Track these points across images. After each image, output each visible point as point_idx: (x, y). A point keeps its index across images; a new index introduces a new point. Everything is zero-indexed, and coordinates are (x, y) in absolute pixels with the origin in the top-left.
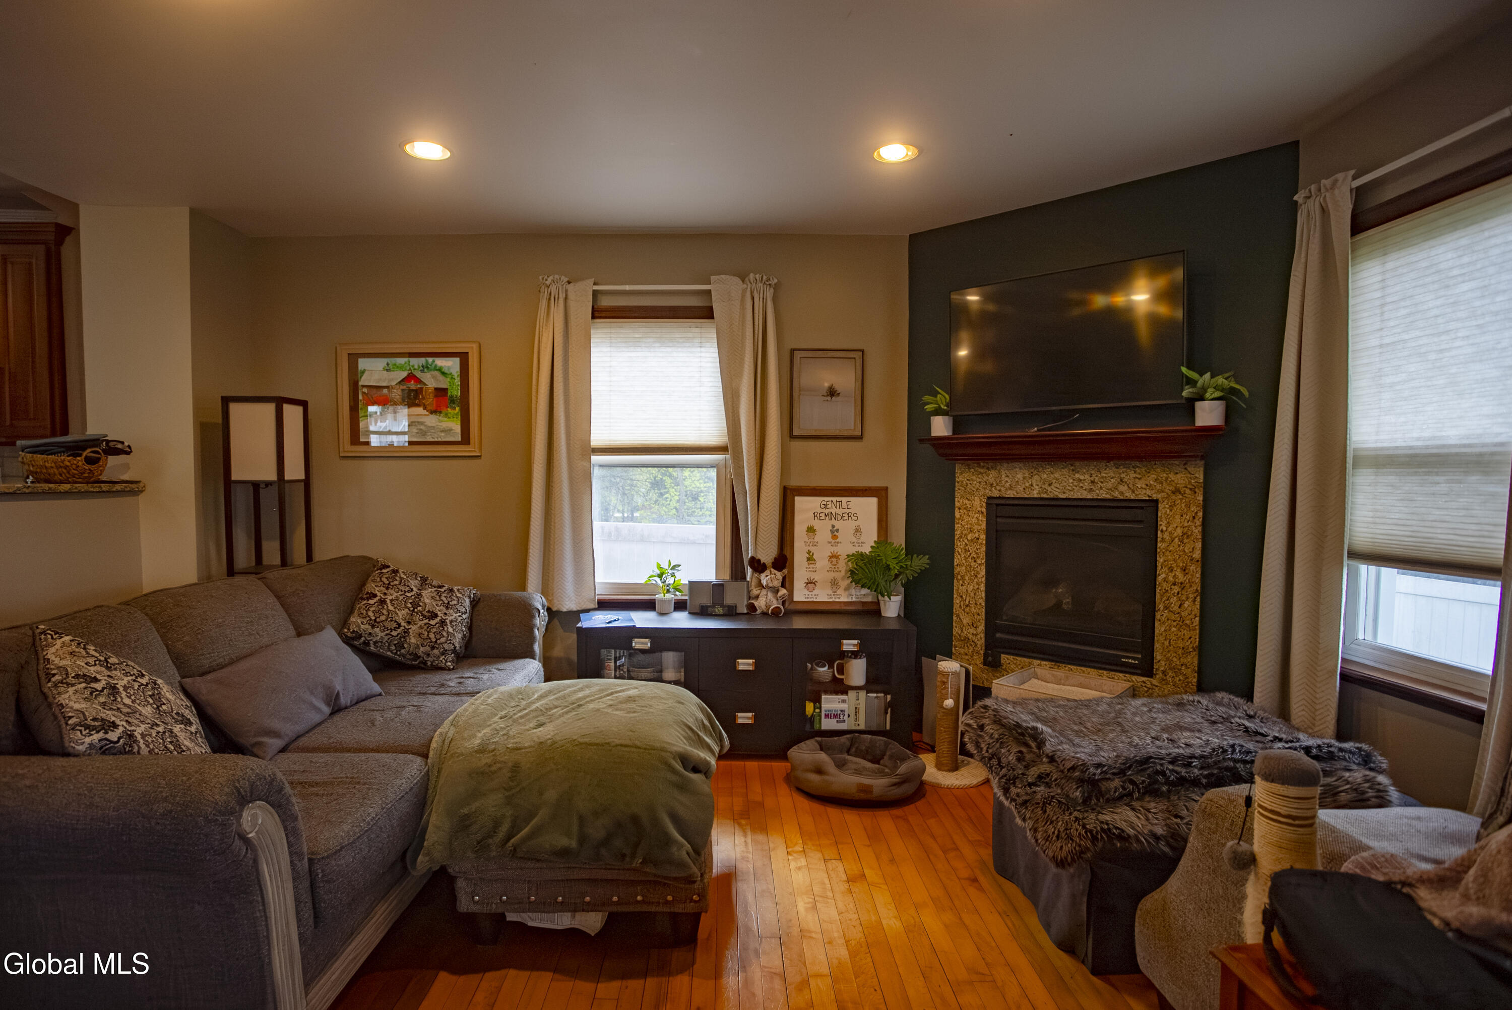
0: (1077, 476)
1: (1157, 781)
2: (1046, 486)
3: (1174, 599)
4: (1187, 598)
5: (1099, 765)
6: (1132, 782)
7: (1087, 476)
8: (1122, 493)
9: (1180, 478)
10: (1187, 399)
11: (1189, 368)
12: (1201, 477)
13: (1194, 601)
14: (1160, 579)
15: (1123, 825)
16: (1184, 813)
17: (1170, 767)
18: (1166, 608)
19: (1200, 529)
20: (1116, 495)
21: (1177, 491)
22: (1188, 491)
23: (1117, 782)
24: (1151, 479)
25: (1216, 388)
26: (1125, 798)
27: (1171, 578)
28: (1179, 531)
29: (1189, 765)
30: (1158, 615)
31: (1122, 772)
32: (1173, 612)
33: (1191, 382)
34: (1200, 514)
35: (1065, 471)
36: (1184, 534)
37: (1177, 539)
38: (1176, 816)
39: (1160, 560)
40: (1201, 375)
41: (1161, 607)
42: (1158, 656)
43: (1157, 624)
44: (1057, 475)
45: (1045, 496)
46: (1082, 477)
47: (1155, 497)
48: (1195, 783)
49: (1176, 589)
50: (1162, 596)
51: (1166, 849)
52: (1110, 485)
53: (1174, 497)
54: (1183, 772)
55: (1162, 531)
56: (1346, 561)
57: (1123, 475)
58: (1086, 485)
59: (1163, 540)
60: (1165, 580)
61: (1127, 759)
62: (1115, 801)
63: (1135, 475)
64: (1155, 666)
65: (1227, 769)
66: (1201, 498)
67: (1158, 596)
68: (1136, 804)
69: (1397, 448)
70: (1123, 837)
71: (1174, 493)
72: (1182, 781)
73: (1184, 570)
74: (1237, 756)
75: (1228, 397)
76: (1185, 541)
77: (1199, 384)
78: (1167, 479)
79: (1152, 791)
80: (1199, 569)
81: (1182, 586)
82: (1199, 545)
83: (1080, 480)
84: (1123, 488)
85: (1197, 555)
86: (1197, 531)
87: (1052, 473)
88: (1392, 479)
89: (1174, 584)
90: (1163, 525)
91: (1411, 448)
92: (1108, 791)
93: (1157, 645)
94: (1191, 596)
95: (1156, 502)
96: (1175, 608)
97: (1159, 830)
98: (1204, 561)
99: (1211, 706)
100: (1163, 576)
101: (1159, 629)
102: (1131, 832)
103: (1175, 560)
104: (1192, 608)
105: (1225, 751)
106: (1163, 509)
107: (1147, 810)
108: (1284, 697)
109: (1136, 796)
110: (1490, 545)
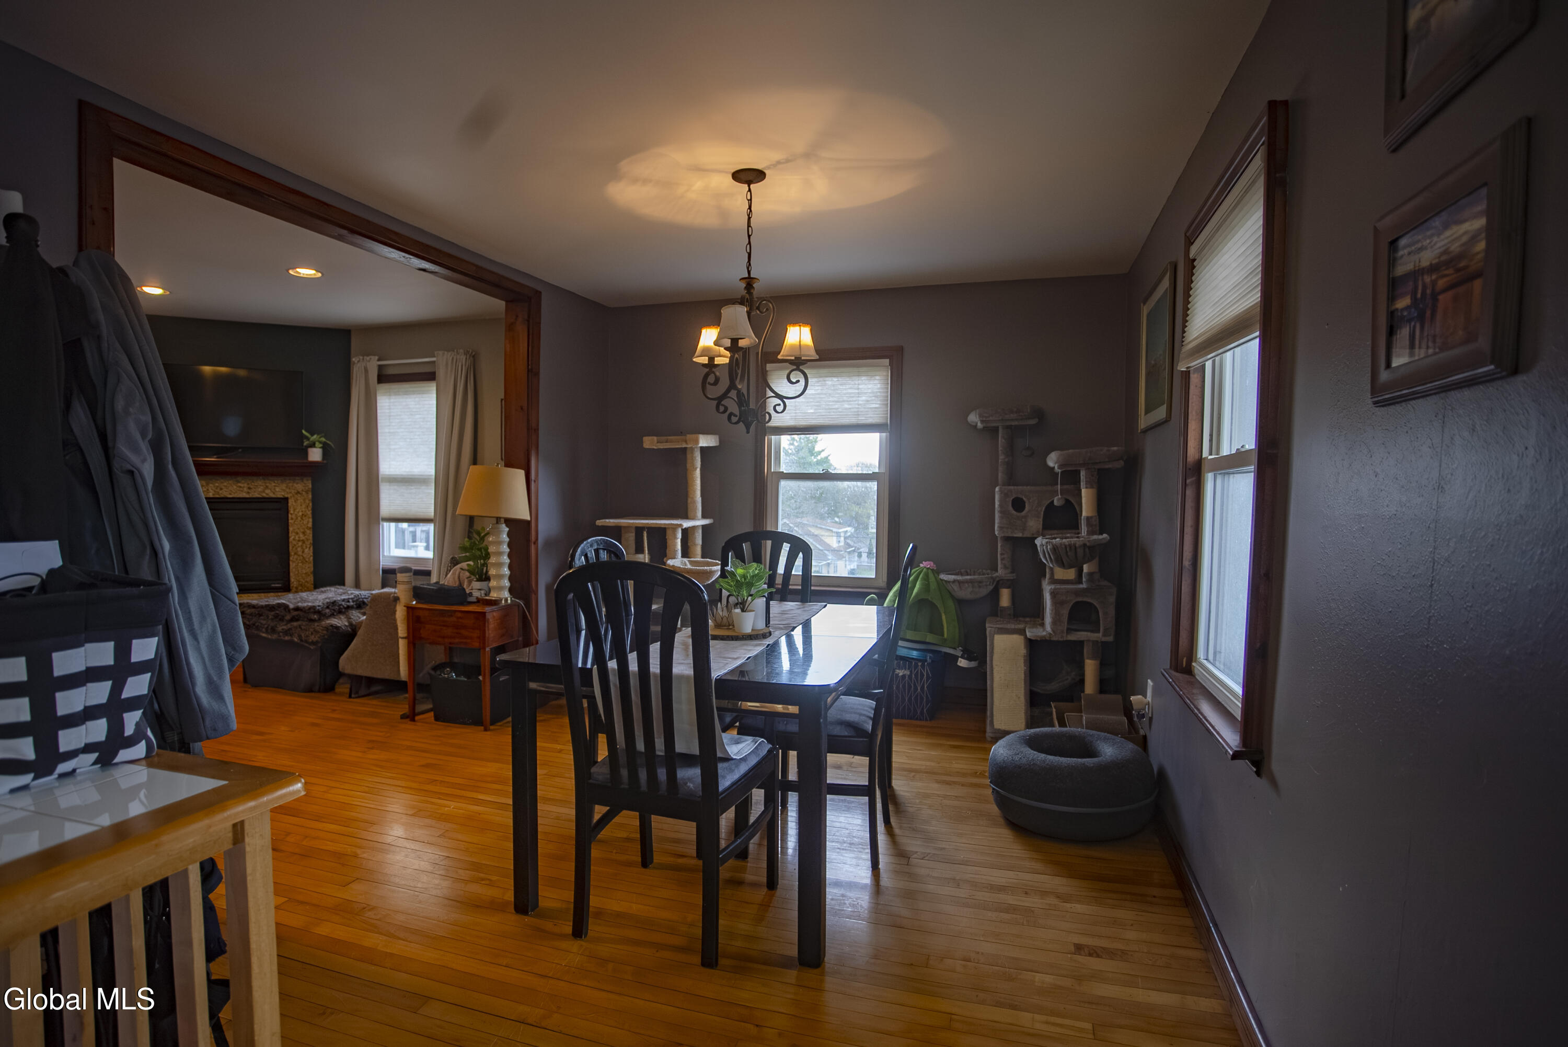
0: (239, 484)
2: (218, 490)
3: (299, 549)
4: (306, 547)
5: (319, 606)
6: (333, 610)
7: (246, 485)
8: (267, 494)
9: (299, 486)
10: (306, 446)
11: (306, 431)
12: (310, 486)
13: (310, 548)
14: (291, 539)
15: (336, 623)
17: (344, 603)
18: (295, 554)
19: (311, 512)
20: (264, 495)
21: (298, 493)
22: (304, 493)
23: (327, 611)
24: (284, 486)
25: (320, 442)
26: (332, 615)
27: (297, 538)
28: (300, 514)
29: (349, 602)
30: (291, 558)
31: (328, 607)
32: (299, 555)
33: (308, 439)
34: (311, 504)
35: (230, 482)
36: (303, 515)
37: (299, 518)
39: (291, 529)
40: (312, 435)
41: (293, 554)
42: (292, 580)
43: (291, 563)
44: (225, 484)
45: (217, 496)
46: (242, 485)
47: (286, 496)
48: (352, 608)
49: (300, 544)
50: (293, 547)
51: (350, 630)
52: (260, 490)
53: (296, 496)
54: (348, 604)
55: (291, 514)
56: (381, 523)
57: (268, 484)
58: (245, 489)
59: (292, 519)
60: (294, 539)
61: (327, 603)
62: (328, 618)
63: (274, 484)
64: (291, 585)
65: (361, 602)
66: (310, 496)
67: (290, 548)
68: (337, 617)
69: (397, 475)
70: (337, 628)
71: (296, 494)
72: (348, 608)
73: (304, 533)
74: (363, 597)
75: (325, 449)
76: (304, 518)
77: (311, 440)
78: (292, 486)
79: (340, 612)
80: (311, 532)
81: (303, 542)
82: (311, 520)
83: (240, 487)
84: (267, 491)
85: (310, 525)
86: (309, 513)
87: (222, 483)
88: (396, 487)
89: (299, 541)
90: (291, 511)
91: (402, 475)
92: (326, 613)
93: (291, 574)
94: (308, 546)
95: (286, 499)
96: (300, 553)
97: (347, 624)
98: (315, 528)
99: (336, 590)
100: (293, 537)
101: (292, 565)
102: (339, 625)
103: (299, 529)
104: (309, 553)
105: (358, 596)
106: (291, 502)
107: (340, 618)
108: (357, 585)
109: (335, 614)
110: (430, 511)
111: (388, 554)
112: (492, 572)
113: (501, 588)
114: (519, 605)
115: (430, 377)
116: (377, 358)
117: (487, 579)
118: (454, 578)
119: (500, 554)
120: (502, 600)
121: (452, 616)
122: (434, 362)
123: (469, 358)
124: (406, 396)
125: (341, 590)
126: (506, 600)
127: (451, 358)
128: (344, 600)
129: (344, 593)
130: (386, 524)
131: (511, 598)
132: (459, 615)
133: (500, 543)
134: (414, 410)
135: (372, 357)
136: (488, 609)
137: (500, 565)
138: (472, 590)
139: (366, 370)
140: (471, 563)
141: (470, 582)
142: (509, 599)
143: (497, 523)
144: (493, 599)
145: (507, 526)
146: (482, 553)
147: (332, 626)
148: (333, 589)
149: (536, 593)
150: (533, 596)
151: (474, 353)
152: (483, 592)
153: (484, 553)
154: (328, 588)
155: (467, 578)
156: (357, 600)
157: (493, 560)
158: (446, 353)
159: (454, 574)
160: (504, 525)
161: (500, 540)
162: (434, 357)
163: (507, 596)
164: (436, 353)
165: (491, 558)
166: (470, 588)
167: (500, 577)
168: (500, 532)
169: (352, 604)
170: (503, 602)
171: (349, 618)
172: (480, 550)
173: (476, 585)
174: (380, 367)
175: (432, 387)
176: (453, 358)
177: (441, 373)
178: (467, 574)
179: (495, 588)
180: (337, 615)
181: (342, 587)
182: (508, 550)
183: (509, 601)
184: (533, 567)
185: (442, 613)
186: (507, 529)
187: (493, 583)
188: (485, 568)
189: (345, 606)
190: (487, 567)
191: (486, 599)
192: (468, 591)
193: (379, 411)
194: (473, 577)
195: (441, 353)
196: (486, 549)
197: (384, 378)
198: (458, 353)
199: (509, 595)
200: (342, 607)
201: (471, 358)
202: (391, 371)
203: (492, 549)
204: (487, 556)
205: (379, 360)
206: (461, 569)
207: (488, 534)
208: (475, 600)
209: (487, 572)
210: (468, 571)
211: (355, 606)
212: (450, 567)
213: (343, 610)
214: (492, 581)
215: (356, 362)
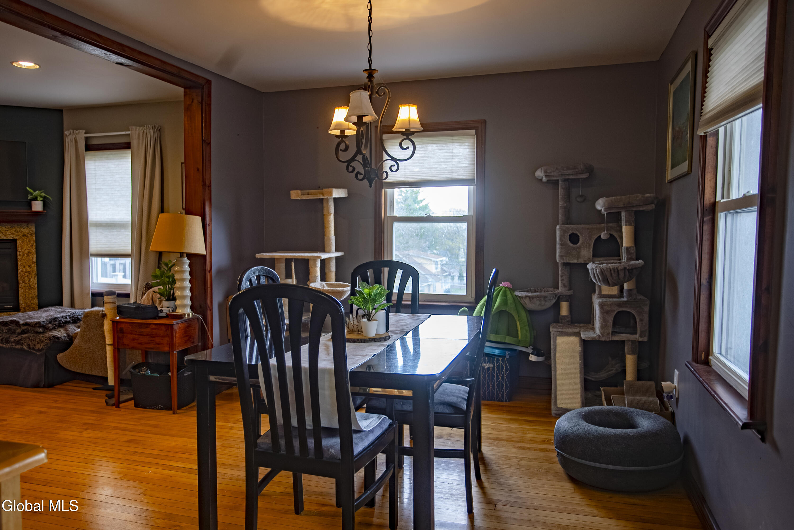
1: (60, 323)
3: (26, 278)
5: (43, 322)
6: (54, 324)
9: (25, 230)
10: (30, 200)
11: (30, 188)
12: (34, 230)
13: (35, 278)
14: (20, 271)
15: (57, 334)
16: (69, 330)
17: (62, 319)
18: (23, 282)
19: (35, 249)
21: (25, 235)
22: (29, 235)
23: (50, 325)
24: (13, 230)
25: (41, 196)
26: (54, 329)
27: (24, 270)
28: (26, 251)
29: (66, 318)
30: (20, 286)
31: (50, 323)
32: (26, 283)
33: (31, 194)
34: (35, 244)
36: (28, 252)
37: (25, 254)
38: (68, 331)
39: (19, 263)
40: (35, 191)
41: (21, 282)
42: (21, 302)
43: (20, 289)
47: (15, 238)
48: (69, 322)
49: (27, 274)
50: (21, 277)
51: (68, 340)
53: (23, 238)
54: (66, 320)
55: (19, 252)
56: (90, 258)
59: (20, 255)
60: (22, 271)
61: (50, 319)
62: (51, 330)
63: (5, 229)
64: (21, 306)
65: (76, 318)
66: (34, 238)
67: (19, 278)
69: (102, 221)
70: (58, 338)
71: (23, 236)
72: (66, 322)
73: (30, 266)
74: (77, 314)
75: (46, 201)
76: (29, 255)
77: (34, 195)
78: (20, 230)
79: (60, 326)
80: (36, 265)
81: (29, 272)
82: (35, 256)
85: (35, 260)
86: (34, 251)
88: (101, 230)
89: (26, 272)
90: (19, 249)
91: (106, 221)
92: (49, 327)
93: (20, 297)
94: (33, 276)
95: (16, 240)
97: (65, 335)
98: (38, 262)
99: (56, 309)
101: (21, 291)
102: (59, 336)
103: (25, 263)
104: (34, 281)
105: (74, 313)
106: (19, 242)
107: (60, 331)
108: (72, 305)
109: (56, 327)
110: (128, 248)
111: (96, 282)
112: (178, 294)
113: (184, 306)
114: (198, 319)
115: (127, 146)
116: (84, 131)
117: (174, 299)
118: (148, 299)
119: (183, 280)
120: (185, 315)
121: (147, 327)
122: (129, 135)
123: (156, 131)
124: (107, 161)
125: (60, 310)
126: (189, 315)
127: (142, 131)
128: (62, 317)
129: (62, 312)
130: (94, 259)
131: (192, 314)
132: (154, 326)
133: (183, 272)
134: (114, 171)
135: (81, 131)
136: (175, 322)
137: (183, 288)
138: (162, 307)
139: (76, 141)
140: (161, 287)
141: (161, 302)
142: (191, 314)
143: (181, 257)
144: (179, 314)
145: (188, 259)
146: (169, 280)
147: (54, 337)
148: (53, 308)
149: (211, 310)
150: (209, 312)
151: (160, 128)
152: (170, 309)
153: (171, 279)
154: (50, 308)
155: (158, 299)
156: (73, 317)
157: (178, 285)
158: (138, 128)
159: (148, 295)
160: (186, 259)
161: (183, 269)
162: (129, 131)
163: (189, 312)
164: (130, 127)
165: (177, 283)
166: (161, 306)
167: (184, 297)
168: (183, 263)
169: (69, 319)
170: (186, 316)
171: (66, 330)
172: (168, 277)
173: (165, 304)
174: (87, 138)
175: (128, 154)
176: (143, 132)
177: (134, 143)
178: (159, 296)
179: (180, 306)
180: (57, 329)
181: (60, 307)
182: (189, 277)
183: (191, 316)
184: (209, 290)
185: (140, 325)
186: (188, 261)
187: (178, 302)
188: (172, 291)
189: (64, 321)
190: (173, 290)
191: (174, 314)
192: (159, 309)
193: (86, 173)
194: (163, 298)
195: (134, 127)
196: (173, 277)
197: (89, 148)
198: (147, 128)
199: (191, 311)
200: (61, 322)
201: (158, 131)
202: (94, 142)
203: (177, 277)
204: (174, 281)
205: (85, 133)
206: (154, 292)
207: (174, 265)
208: (165, 315)
209: (173, 294)
210: (160, 293)
211: (71, 321)
212: (145, 290)
213: (62, 325)
214: (177, 301)
215: (68, 134)
